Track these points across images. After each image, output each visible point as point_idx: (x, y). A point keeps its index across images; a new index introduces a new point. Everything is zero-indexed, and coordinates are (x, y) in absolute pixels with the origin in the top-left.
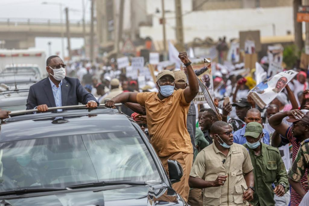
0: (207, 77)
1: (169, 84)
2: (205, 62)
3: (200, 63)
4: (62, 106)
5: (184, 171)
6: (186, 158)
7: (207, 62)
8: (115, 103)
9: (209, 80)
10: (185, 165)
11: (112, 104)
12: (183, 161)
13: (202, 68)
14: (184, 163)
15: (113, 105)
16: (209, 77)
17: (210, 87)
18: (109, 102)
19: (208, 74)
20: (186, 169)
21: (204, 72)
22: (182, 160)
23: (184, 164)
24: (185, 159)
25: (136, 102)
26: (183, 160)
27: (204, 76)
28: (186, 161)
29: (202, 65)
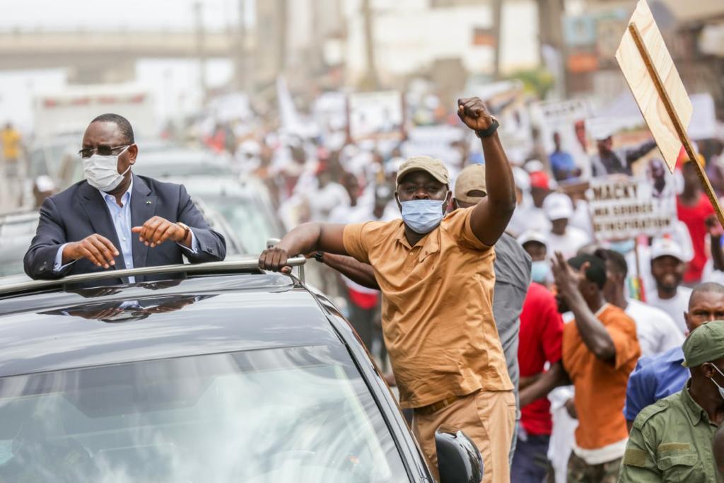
0: (657, 165)
1: (426, 198)
3: (637, 128)
4: (134, 267)
5: (486, 460)
6: (491, 419)
8: (288, 258)
9: (664, 172)
10: (488, 439)
11: (278, 257)
12: (481, 429)
14: (484, 434)
15: (283, 262)
16: (662, 166)
17: (665, 192)
18: (272, 253)
20: (493, 454)
22: (479, 426)
23: (485, 437)
24: (485, 424)
25: (343, 252)
26: (482, 426)
27: (650, 163)
28: (491, 430)
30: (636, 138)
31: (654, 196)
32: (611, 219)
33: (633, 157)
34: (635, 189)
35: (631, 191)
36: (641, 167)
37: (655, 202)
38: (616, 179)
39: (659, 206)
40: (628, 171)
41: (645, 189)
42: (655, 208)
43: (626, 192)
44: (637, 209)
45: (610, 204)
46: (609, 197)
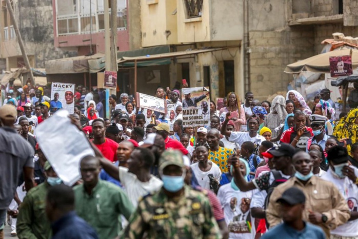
0: (205, 103)
2: (204, 90)
3: (199, 91)
7: (206, 90)
9: (207, 106)
13: (201, 95)
16: (207, 103)
17: (207, 112)
19: (206, 101)
21: (202, 99)
27: (203, 103)
29: (200, 93)
30: (198, 95)
31: (203, 113)
32: (189, 121)
33: (197, 101)
34: (197, 112)
35: (196, 112)
36: (199, 104)
37: (203, 115)
38: (190, 108)
39: (205, 116)
40: (195, 105)
41: (200, 112)
42: (203, 118)
43: (194, 112)
44: (197, 117)
45: (188, 116)
46: (188, 114)
